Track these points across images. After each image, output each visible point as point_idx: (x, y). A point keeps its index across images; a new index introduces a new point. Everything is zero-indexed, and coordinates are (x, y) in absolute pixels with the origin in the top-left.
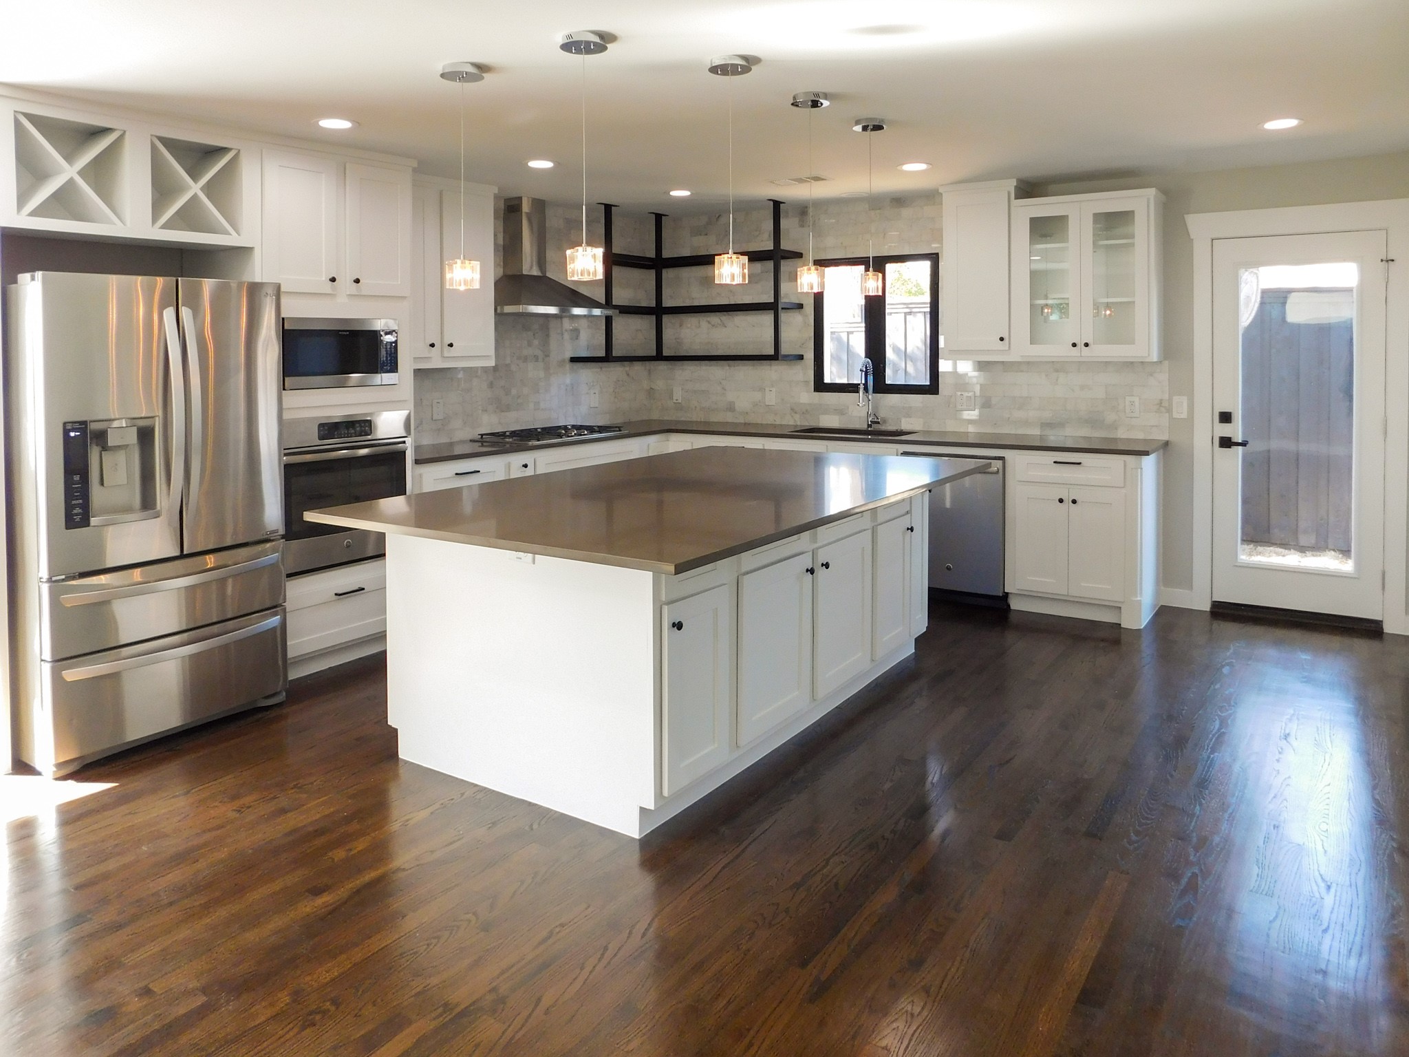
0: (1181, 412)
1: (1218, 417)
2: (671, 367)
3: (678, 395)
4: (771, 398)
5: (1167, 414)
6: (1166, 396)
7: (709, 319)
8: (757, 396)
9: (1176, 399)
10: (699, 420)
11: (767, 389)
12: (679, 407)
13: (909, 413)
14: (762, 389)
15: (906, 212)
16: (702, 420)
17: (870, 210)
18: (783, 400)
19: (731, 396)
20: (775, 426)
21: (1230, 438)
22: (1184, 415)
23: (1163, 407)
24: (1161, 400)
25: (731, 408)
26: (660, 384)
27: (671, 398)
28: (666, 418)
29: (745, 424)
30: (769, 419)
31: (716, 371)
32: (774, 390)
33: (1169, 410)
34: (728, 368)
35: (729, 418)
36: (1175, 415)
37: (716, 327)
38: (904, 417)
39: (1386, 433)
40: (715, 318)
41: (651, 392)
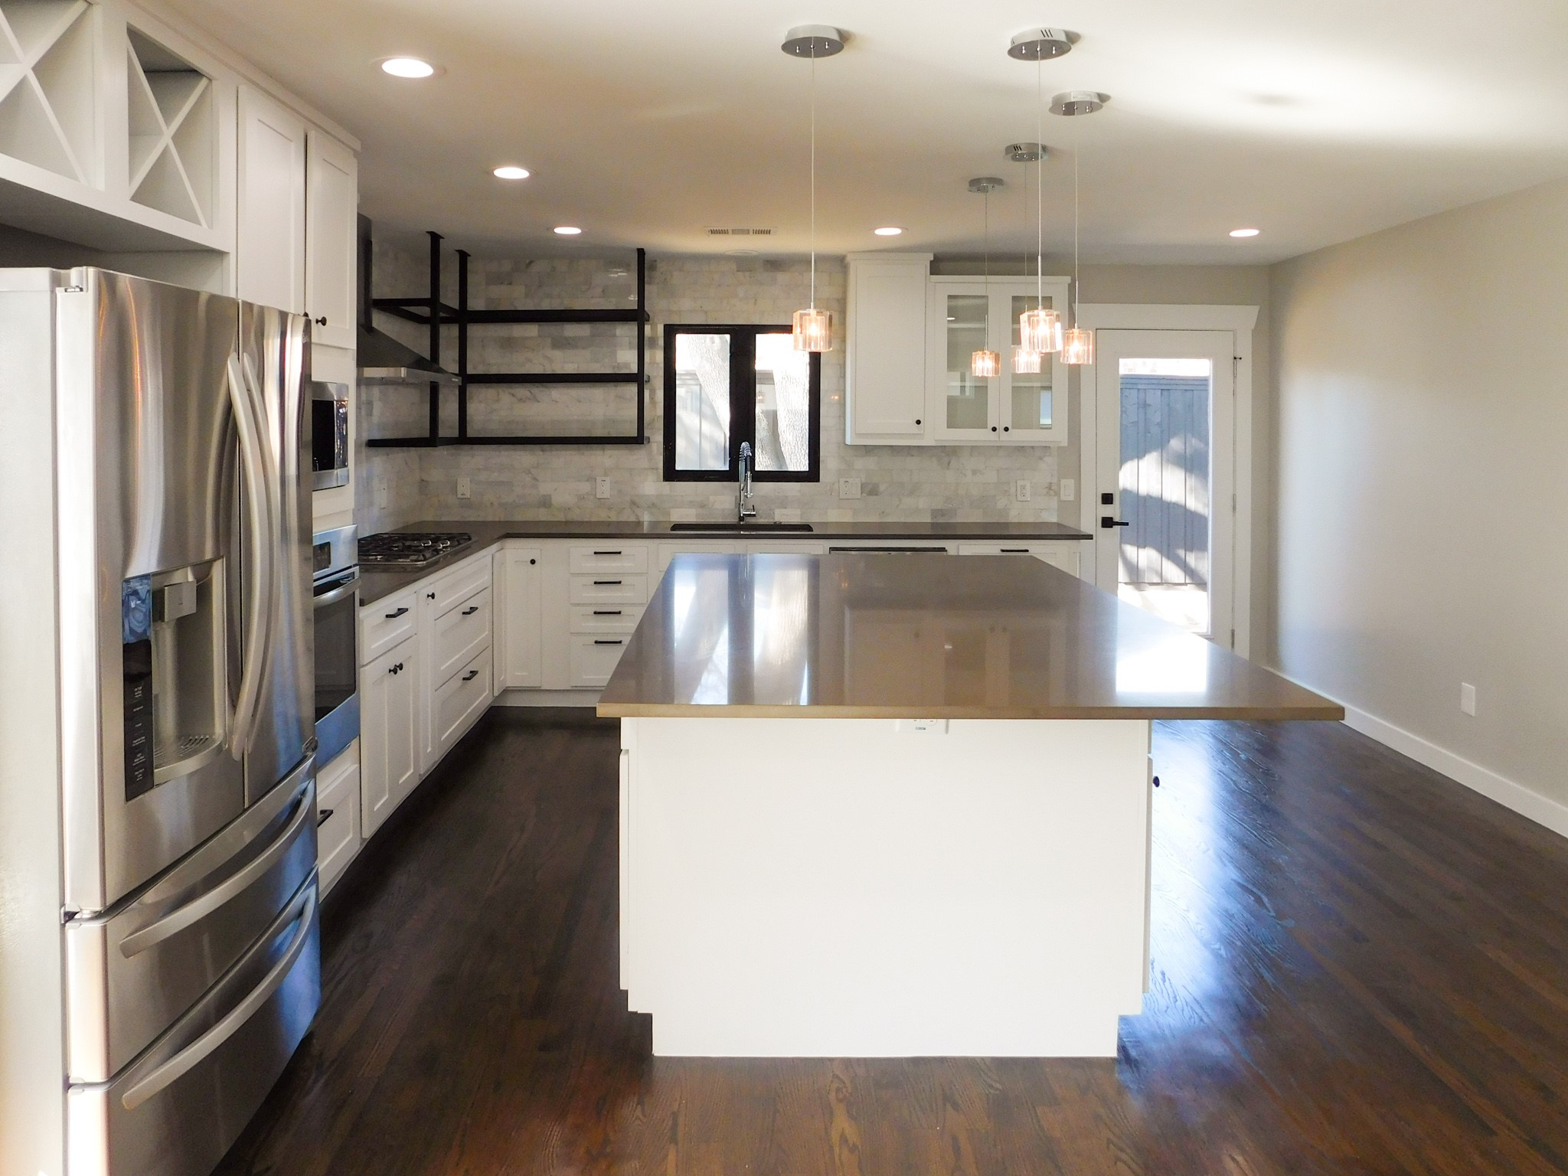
0: (1068, 495)
1: (1100, 500)
2: (454, 451)
3: (465, 488)
4: (605, 490)
5: (1056, 498)
6: (1055, 480)
7: (511, 391)
8: (585, 487)
9: (1063, 482)
10: (497, 520)
11: (599, 479)
12: (466, 503)
13: (784, 503)
14: (591, 479)
15: (782, 277)
16: (502, 520)
17: (738, 271)
18: (620, 491)
19: (545, 488)
20: (609, 524)
21: (1112, 518)
22: (1071, 498)
23: (1051, 490)
24: (1051, 483)
25: (545, 502)
26: (436, 475)
27: (454, 490)
28: (444, 519)
29: (566, 522)
30: (602, 515)
31: (524, 457)
32: (608, 479)
33: (1057, 494)
34: (541, 453)
35: (543, 515)
36: (1063, 498)
37: (524, 402)
38: (779, 507)
39: (1234, 508)
40: (521, 391)
41: (423, 484)
